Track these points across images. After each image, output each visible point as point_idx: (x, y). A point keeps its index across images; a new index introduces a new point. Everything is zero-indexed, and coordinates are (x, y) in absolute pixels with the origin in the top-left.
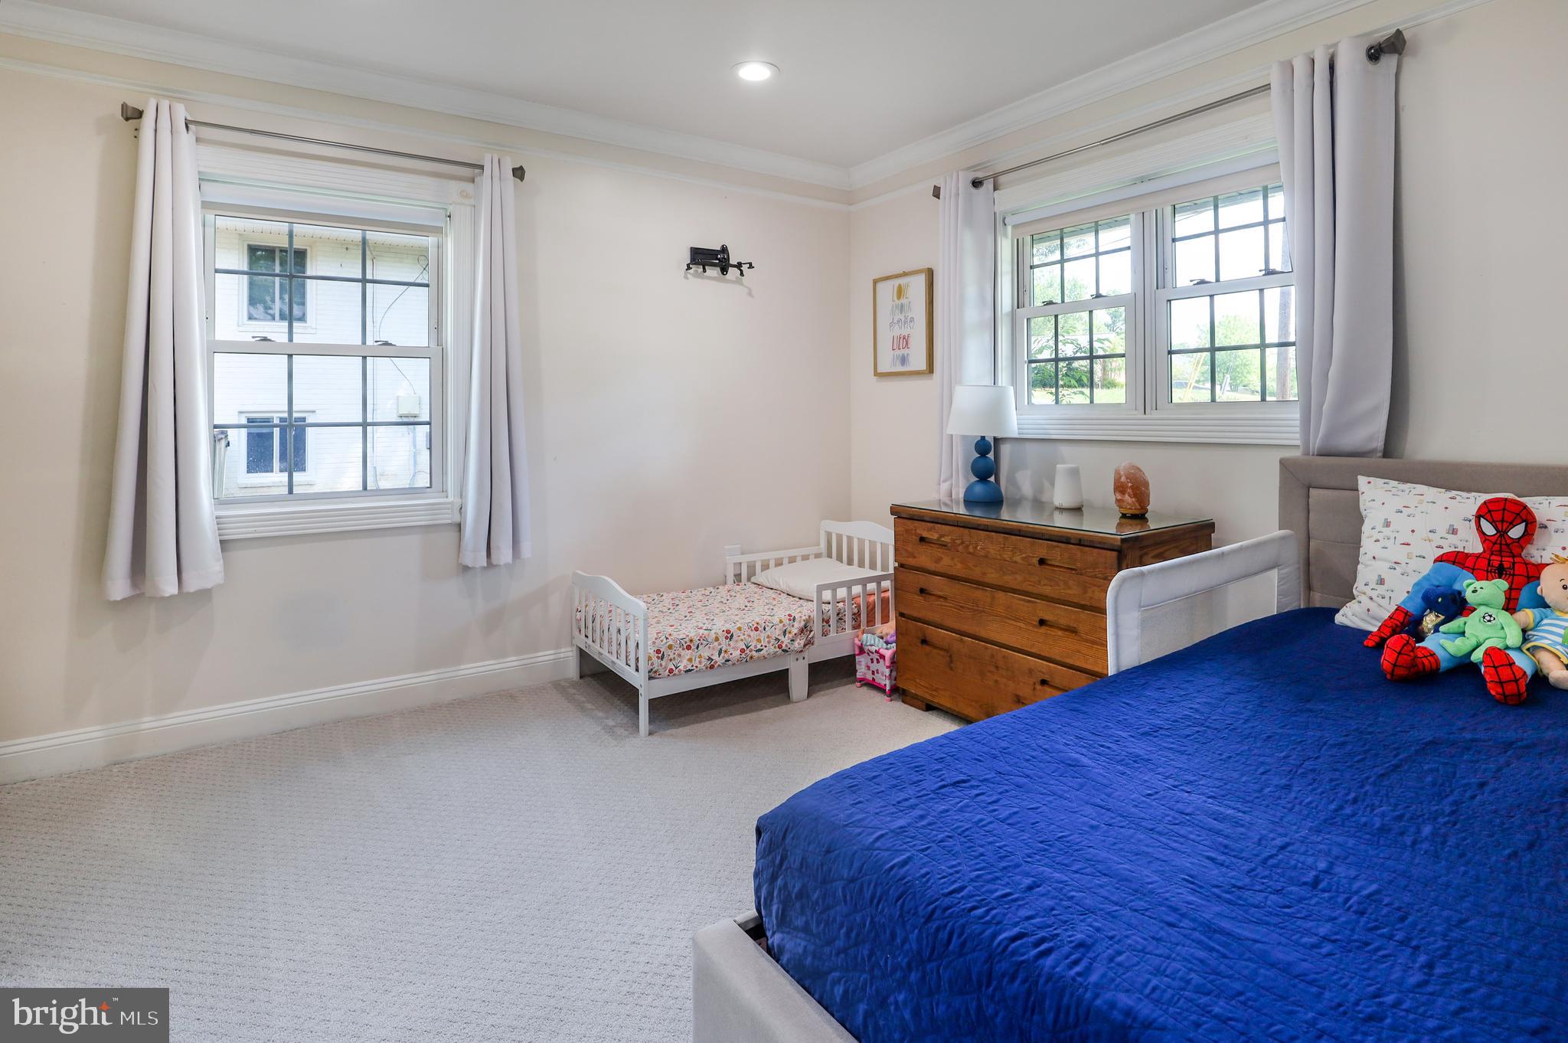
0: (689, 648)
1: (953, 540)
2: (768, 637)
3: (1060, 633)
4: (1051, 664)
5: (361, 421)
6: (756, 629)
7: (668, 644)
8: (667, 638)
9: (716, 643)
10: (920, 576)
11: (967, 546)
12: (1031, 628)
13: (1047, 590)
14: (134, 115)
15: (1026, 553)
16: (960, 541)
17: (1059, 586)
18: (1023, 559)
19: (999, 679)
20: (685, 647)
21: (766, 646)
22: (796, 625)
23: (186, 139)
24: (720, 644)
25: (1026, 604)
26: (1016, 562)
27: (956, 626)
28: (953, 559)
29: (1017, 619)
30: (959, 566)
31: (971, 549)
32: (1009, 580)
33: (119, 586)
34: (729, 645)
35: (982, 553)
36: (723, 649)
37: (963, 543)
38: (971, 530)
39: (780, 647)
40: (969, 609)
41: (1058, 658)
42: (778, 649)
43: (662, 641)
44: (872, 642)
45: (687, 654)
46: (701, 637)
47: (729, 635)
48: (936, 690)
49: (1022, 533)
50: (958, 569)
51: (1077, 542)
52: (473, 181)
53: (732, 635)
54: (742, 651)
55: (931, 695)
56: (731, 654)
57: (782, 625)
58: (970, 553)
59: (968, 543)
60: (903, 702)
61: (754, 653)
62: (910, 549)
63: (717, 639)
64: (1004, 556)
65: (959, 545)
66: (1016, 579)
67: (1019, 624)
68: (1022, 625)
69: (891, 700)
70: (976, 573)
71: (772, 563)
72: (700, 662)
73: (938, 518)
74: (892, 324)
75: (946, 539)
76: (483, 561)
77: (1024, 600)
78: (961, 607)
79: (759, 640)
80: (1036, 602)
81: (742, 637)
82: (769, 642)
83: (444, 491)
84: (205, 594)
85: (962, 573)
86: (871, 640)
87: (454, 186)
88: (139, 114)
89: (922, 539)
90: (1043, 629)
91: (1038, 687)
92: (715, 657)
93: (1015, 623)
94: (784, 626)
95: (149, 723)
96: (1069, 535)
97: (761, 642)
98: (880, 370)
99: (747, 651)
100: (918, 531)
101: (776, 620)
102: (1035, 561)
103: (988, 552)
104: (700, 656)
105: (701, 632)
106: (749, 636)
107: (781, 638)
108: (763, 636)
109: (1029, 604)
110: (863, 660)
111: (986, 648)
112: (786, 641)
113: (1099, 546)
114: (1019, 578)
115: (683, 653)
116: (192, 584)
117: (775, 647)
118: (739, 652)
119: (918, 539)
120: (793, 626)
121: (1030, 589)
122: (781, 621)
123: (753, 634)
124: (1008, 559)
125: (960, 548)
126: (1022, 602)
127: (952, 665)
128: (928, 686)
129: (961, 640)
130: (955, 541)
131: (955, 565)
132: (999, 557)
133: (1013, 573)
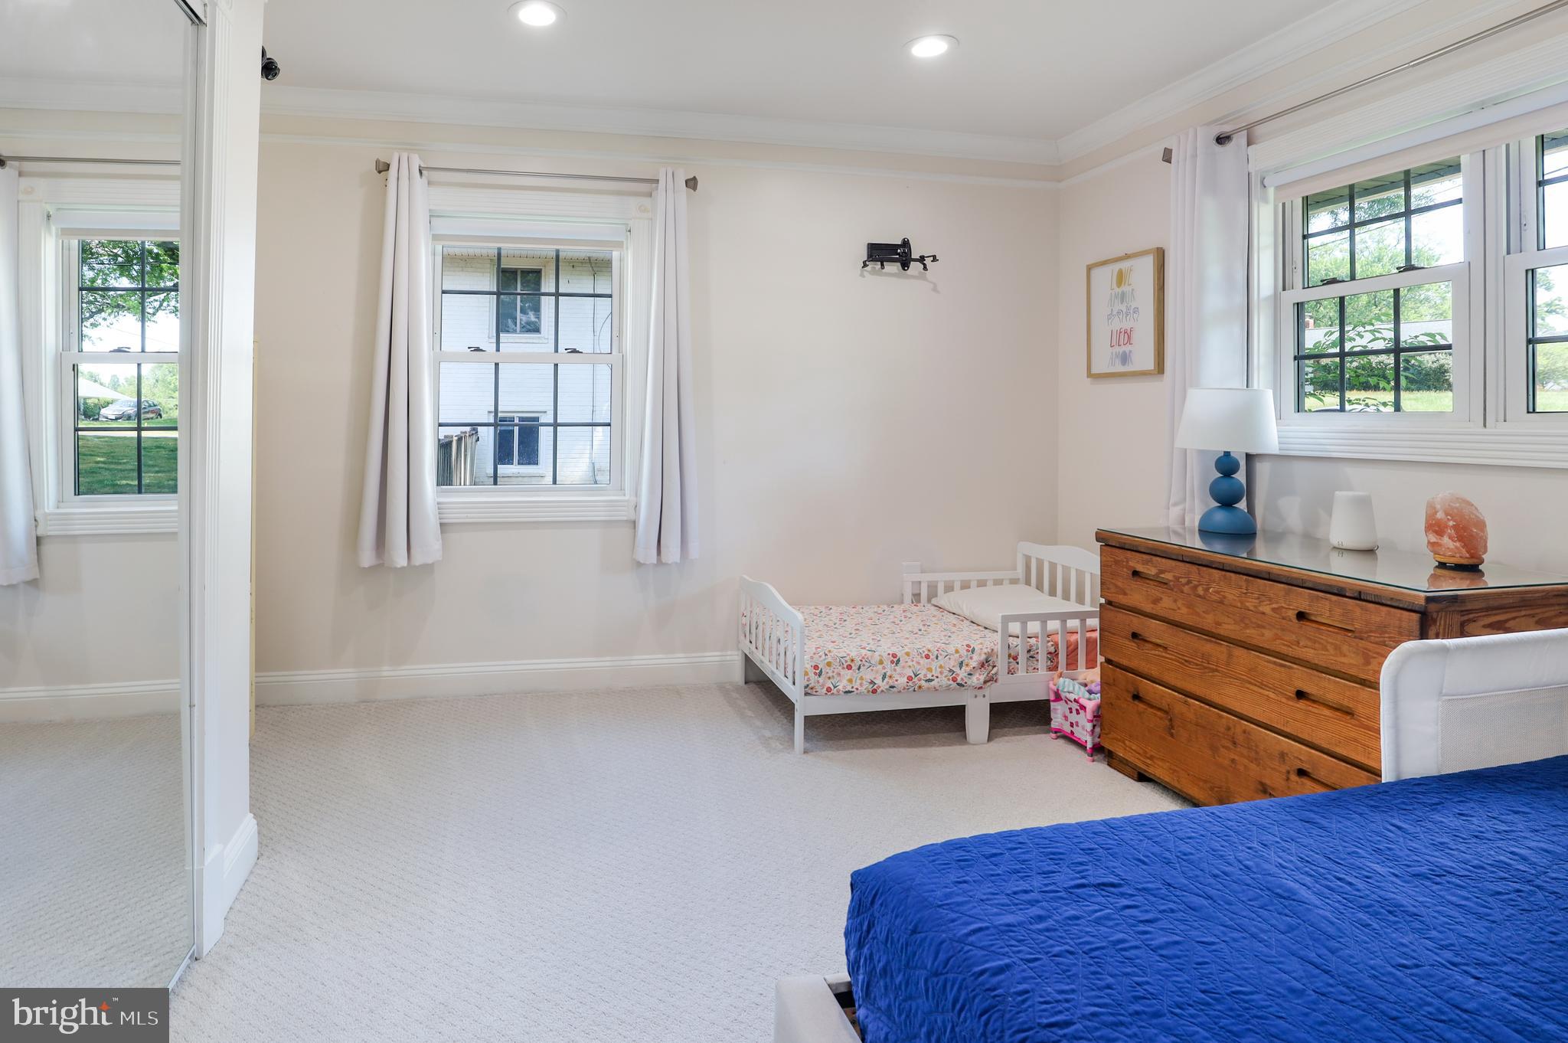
0: (849, 667)
1: (1177, 579)
2: (941, 667)
3: (1327, 712)
4: (1313, 751)
5: (552, 422)
6: (927, 657)
7: (826, 662)
8: (826, 655)
9: (880, 667)
10: (1133, 618)
11: (1196, 587)
12: (1284, 700)
13: (1309, 654)
14: (383, 168)
15: (1277, 603)
16: (1186, 579)
17: (1327, 650)
18: (1273, 610)
19: (1236, 758)
20: (845, 666)
21: (937, 677)
22: (976, 657)
23: (419, 183)
24: (884, 668)
25: (1278, 669)
26: (1264, 613)
27: (1179, 684)
28: (1175, 601)
29: (1262, 686)
30: (1184, 610)
31: (1200, 591)
32: (1252, 634)
33: (367, 558)
34: (895, 670)
35: (1216, 597)
36: (888, 674)
37: (1189, 582)
38: (1200, 567)
39: (954, 680)
40: (1197, 665)
41: (1325, 745)
42: (951, 682)
43: (820, 657)
44: (1071, 689)
45: (847, 674)
46: (863, 658)
47: (895, 660)
48: (1151, 758)
49: (1272, 577)
50: (1182, 614)
51: (1356, 595)
52: (650, 195)
53: (899, 660)
54: (910, 678)
55: (1144, 763)
56: (897, 680)
57: (958, 655)
58: (1199, 596)
59: (1196, 583)
60: (1108, 765)
61: (923, 683)
62: (1120, 584)
63: (881, 662)
64: (1247, 604)
65: (1184, 585)
66: (1263, 635)
67: (1266, 693)
68: (1272, 695)
69: (1093, 761)
70: (1208, 622)
71: (957, 585)
72: (861, 685)
73: (1158, 550)
74: (1110, 317)
75: (1168, 576)
76: (653, 559)
77: (1276, 663)
78: (1186, 661)
79: (929, 670)
80: (1291, 668)
81: (910, 663)
82: (941, 673)
83: (622, 489)
84: (428, 568)
85: (1190, 620)
86: (1069, 685)
87: (634, 202)
88: (387, 167)
89: (1136, 573)
90: (1302, 704)
91: (1294, 777)
92: (878, 681)
93: (1262, 692)
94: (960, 656)
95: (386, 671)
96: (1343, 585)
97: (932, 672)
98: (1094, 371)
99: (915, 680)
100: (1131, 564)
101: (951, 649)
102: (1292, 614)
103: (1225, 597)
104: (862, 678)
105: (863, 652)
106: (918, 663)
107: (957, 670)
108: (934, 665)
109: (1283, 669)
110: (1059, 707)
111: (1221, 717)
112: (962, 674)
113: (1389, 603)
114: (1268, 634)
115: (843, 672)
116: (419, 559)
117: (949, 679)
118: (906, 680)
119: (1130, 573)
120: (971, 658)
121: (1284, 650)
122: (957, 651)
123: (924, 661)
124: (1252, 608)
125: (1186, 589)
126: (1272, 666)
127: (1173, 731)
128: (1141, 752)
129: (1185, 702)
130: (1180, 580)
131: (1179, 608)
132: (1239, 605)
133: (1259, 626)
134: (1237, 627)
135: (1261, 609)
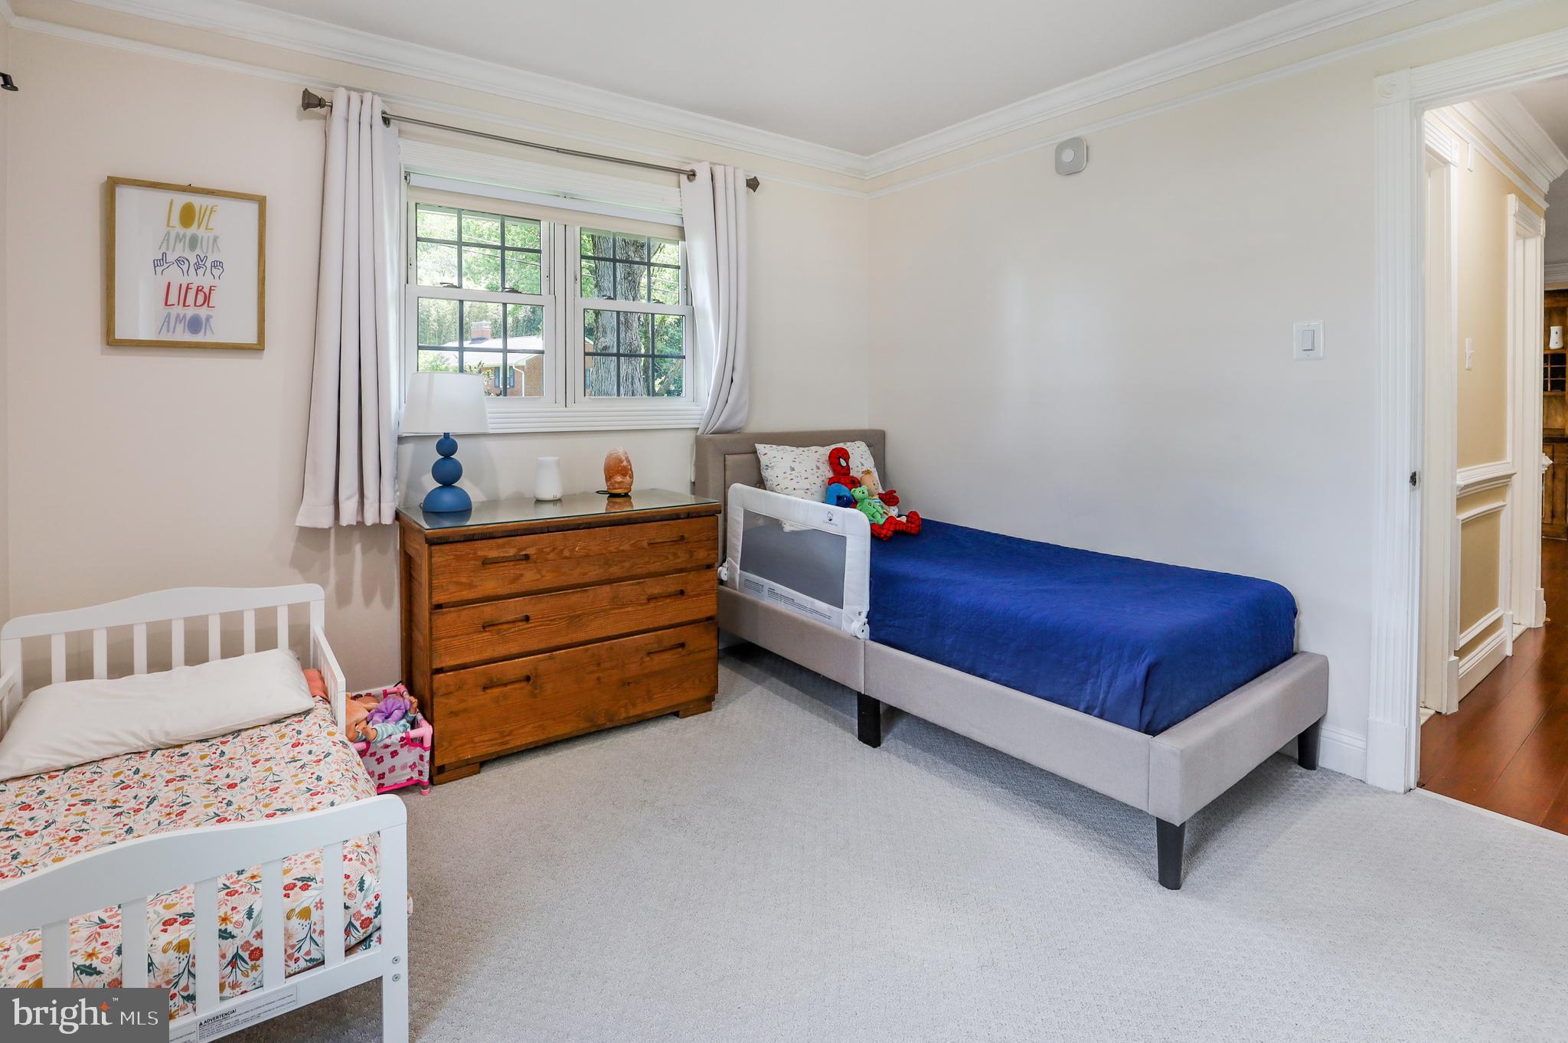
1: (541, 551)
3: (668, 601)
4: (659, 631)
10: (482, 609)
11: (562, 551)
12: (640, 608)
13: (658, 566)
15: (636, 539)
16: (551, 548)
17: (668, 559)
18: (631, 545)
25: (635, 587)
26: (624, 551)
27: (543, 646)
28: (539, 572)
29: (624, 606)
31: (566, 553)
35: (583, 553)
37: (554, 549)
40: (564, 618)
41: (668, 622)
50: (549, 579)
58: (566, 558)
59: (561, 548)
62: (464, 580)
64: (610, 548)
65: (548, 553)
66: (623, 567)
67: (627, 609)
68: (630, 609)
69: (431, 790)
70: (575, 577)
73: (518, 530)
74: (161, 262)
75: (530, 551)
77: (630, 585)
78: (551, 620)
80: (645, 581)
85: (562, 581)
90: (652, 605)
91: (647, 657)
93: (622, 610)
96: (677, 512)
100: (480, 553)
102: (645, 544)
103: (589, 550)
109: (639, 586)
111: (587, 649)
114: (627, 565)
119: (480, 563)
121: (640, 571)
124: (615, 550)
125: (551, 556)
126: (630, 587)
127: (536, 692)
128: (497, 735)
129: (550, 658)
130: (544, 550)
131: (543, 577)
132: (604, 552)
133: (620, 562)
134: (602, 570)
135: (621, 548)
